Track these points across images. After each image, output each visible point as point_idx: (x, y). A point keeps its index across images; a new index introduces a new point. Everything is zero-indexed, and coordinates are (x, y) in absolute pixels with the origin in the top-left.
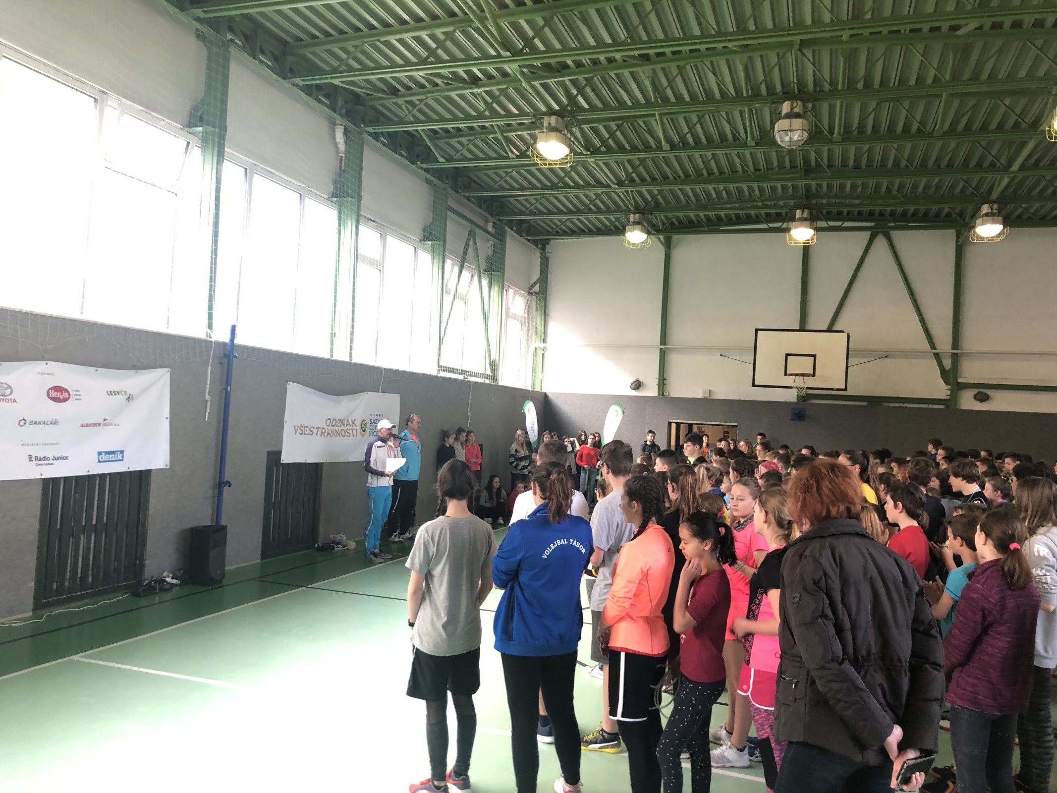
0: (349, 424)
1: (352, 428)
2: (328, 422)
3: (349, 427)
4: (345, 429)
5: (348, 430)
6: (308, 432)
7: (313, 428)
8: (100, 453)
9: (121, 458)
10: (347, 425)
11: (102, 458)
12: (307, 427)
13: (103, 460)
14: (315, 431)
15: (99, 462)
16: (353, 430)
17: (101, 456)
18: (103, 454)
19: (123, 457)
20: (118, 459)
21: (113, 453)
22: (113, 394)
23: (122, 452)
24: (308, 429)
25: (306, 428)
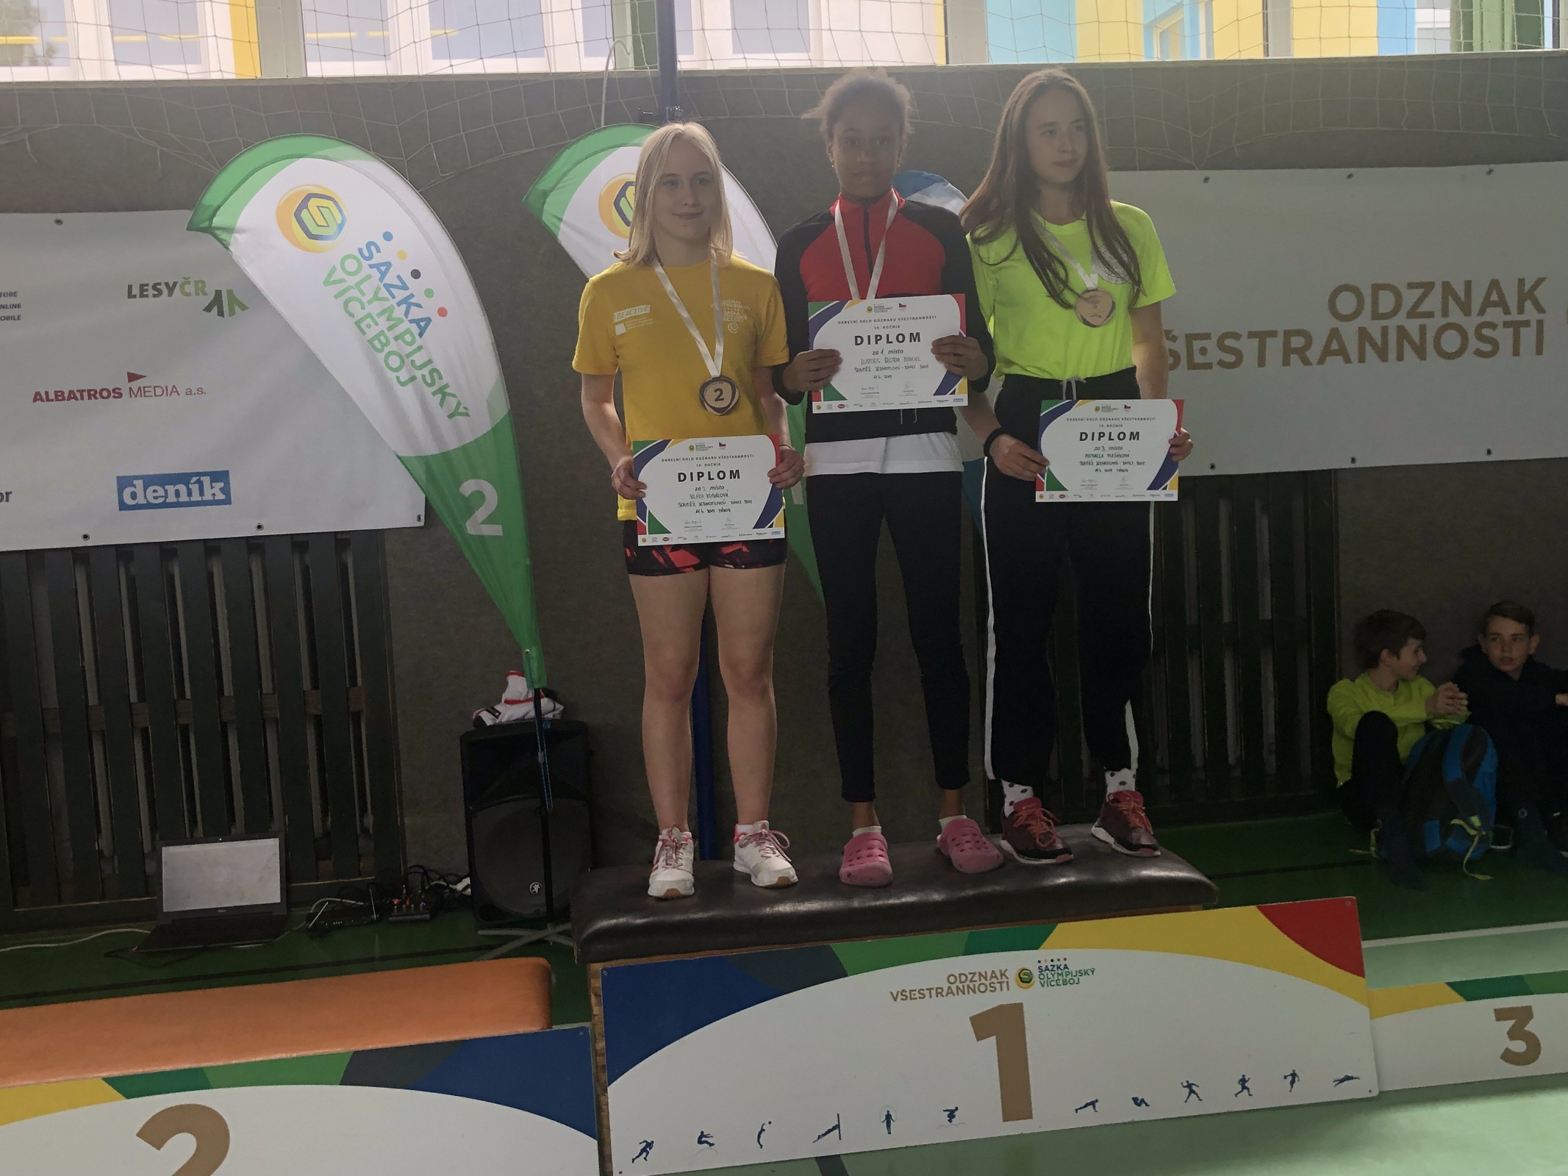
0: (1502, 303)
1: (1515, 316)
2: (1346, 303)
3: (1494, 314)
4: (1470, 324)
5: (1493, 326)
6: (1214, 355)
7: (1236, 336)
8: (124, 482)
9: (221, 496)
10: (1487, 304)
11: (134, 496)
12: (1206, 336)
13: (141, 500)
14: (1249, 348)
15: (123, 506)
16: (1516, 326)
17: (127, 492)
18: (139, 483)
19: (226, 490)
20: (208, 497)
21: (184, 478)
22: (151, 292)
23: (220, 476)
24: (1211, 345)
25: (1197, 345)
